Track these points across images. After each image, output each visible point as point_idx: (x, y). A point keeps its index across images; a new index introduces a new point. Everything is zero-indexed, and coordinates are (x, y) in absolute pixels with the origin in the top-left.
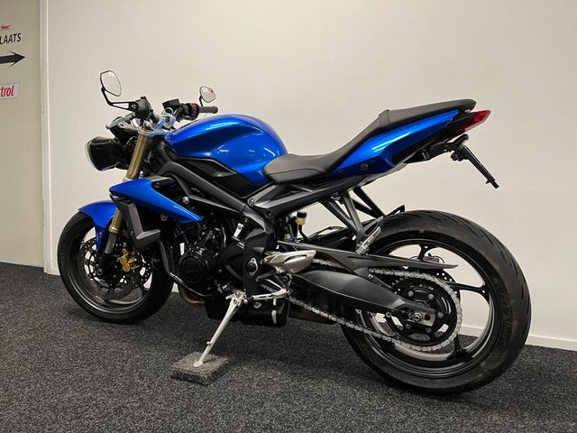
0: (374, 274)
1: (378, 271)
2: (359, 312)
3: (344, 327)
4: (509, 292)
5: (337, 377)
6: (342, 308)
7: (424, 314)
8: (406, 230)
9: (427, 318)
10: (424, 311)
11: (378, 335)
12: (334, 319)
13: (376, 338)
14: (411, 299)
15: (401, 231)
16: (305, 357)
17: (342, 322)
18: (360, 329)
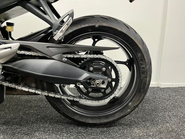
0: (66, 58)
1: (69, 56)
2: (57, 85)
3: (47, 97)
4: (146, 61)
5: (45, 128)
6: (45, 84)
7: (102, 80)
8: (86, 25)
9: (103, 83)
10: (101, 79)
11: (71, 99)
12: (39, 93)
13: (69, 100)
14: (92, 72)
15: (83, 26)
16: (22, 118)
17: (46, 94)
18: (59, 96)
